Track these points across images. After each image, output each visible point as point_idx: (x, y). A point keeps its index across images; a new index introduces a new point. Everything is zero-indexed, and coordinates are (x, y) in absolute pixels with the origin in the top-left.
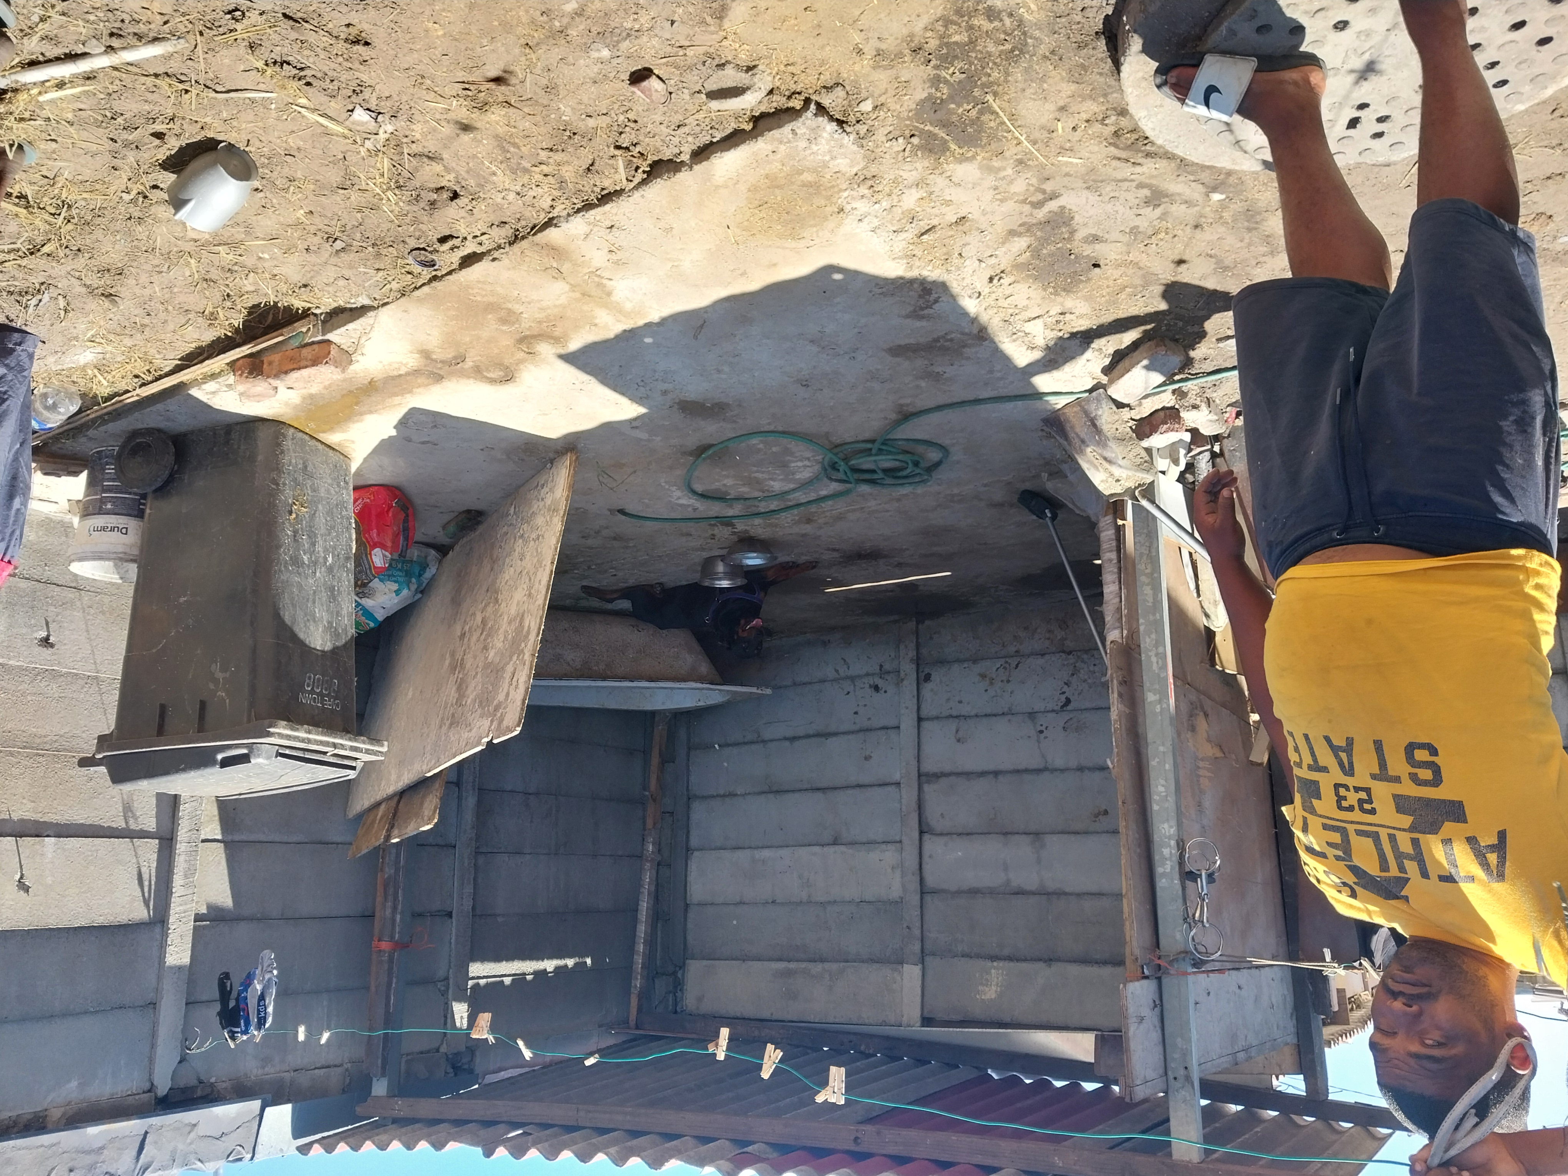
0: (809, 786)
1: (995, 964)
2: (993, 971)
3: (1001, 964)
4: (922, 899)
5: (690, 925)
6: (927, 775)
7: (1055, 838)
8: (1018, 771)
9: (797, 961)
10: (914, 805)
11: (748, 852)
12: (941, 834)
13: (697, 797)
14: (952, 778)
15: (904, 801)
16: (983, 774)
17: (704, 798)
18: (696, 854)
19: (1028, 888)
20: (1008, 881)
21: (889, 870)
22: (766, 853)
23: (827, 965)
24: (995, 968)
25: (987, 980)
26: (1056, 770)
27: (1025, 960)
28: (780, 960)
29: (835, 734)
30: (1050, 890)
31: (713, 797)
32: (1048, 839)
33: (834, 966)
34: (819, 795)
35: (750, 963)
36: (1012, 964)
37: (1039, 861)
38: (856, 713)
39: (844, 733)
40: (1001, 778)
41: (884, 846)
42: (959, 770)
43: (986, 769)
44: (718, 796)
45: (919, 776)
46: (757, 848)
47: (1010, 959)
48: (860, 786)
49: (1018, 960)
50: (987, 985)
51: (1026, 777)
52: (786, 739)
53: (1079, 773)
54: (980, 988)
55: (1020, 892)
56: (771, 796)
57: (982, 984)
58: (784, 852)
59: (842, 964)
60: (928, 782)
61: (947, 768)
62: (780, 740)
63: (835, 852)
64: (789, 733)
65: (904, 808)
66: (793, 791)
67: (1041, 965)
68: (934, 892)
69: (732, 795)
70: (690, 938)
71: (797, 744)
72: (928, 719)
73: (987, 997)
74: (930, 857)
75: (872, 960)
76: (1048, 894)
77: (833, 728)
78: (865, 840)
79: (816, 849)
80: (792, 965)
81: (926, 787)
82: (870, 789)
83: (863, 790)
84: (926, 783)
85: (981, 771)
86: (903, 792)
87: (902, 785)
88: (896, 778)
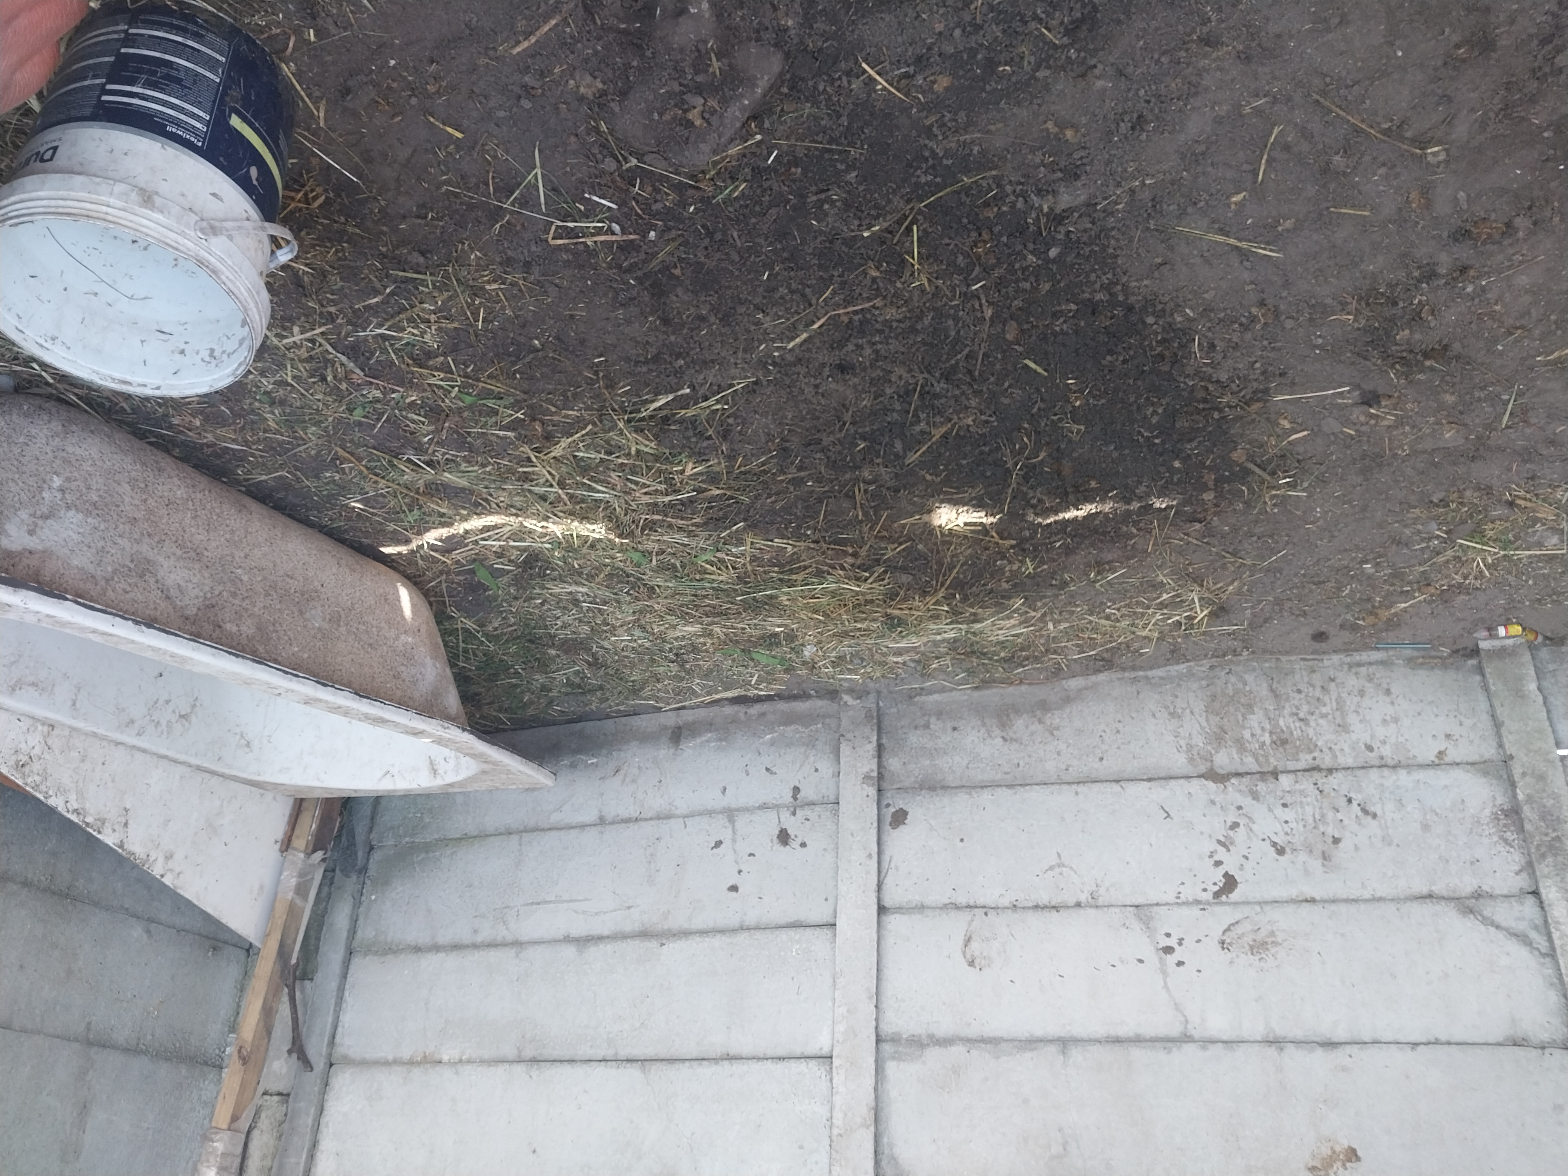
0: (609, 1053)
6: (895, 1039)
8: (1117, 1041)
10: (863, 1110)
13: (348, 1061)
14: (957, 1050)
15: (837, 1099)
16: (1032, 1043)
17: (365, 1064)
26: (1213, 1042)
29: (685, 934)
31: (386, 1063)
34: (633, 1072)
38: (734, 888)
39: (703, 933)
40: (1076, 1054)
42: (973, 1032)
43: (1039, 1033)
44: (397, 1062)
45: (879, 1040)
48: (730, 1058)
51: (1137, 1053)
52: (568, 940)
53: (1271, 1051)
56: (519, 1069)
60: (897, 1057)
61: (945, 1027)
62: (555, 941)
64: (579, 929)
65: (838, 1117)
66: (571, 1061)
69: (431, 1062)
71: (594, 952)
72: (899, 910)
77: (678, 921)
81: (892, 1068)
82: (755, 1066)
83: (739, 1068)
84: (893, 1058)
85: (1027, 1035)
86: (838, 1079)
87: (836, 1062)
88: (822, 1043)
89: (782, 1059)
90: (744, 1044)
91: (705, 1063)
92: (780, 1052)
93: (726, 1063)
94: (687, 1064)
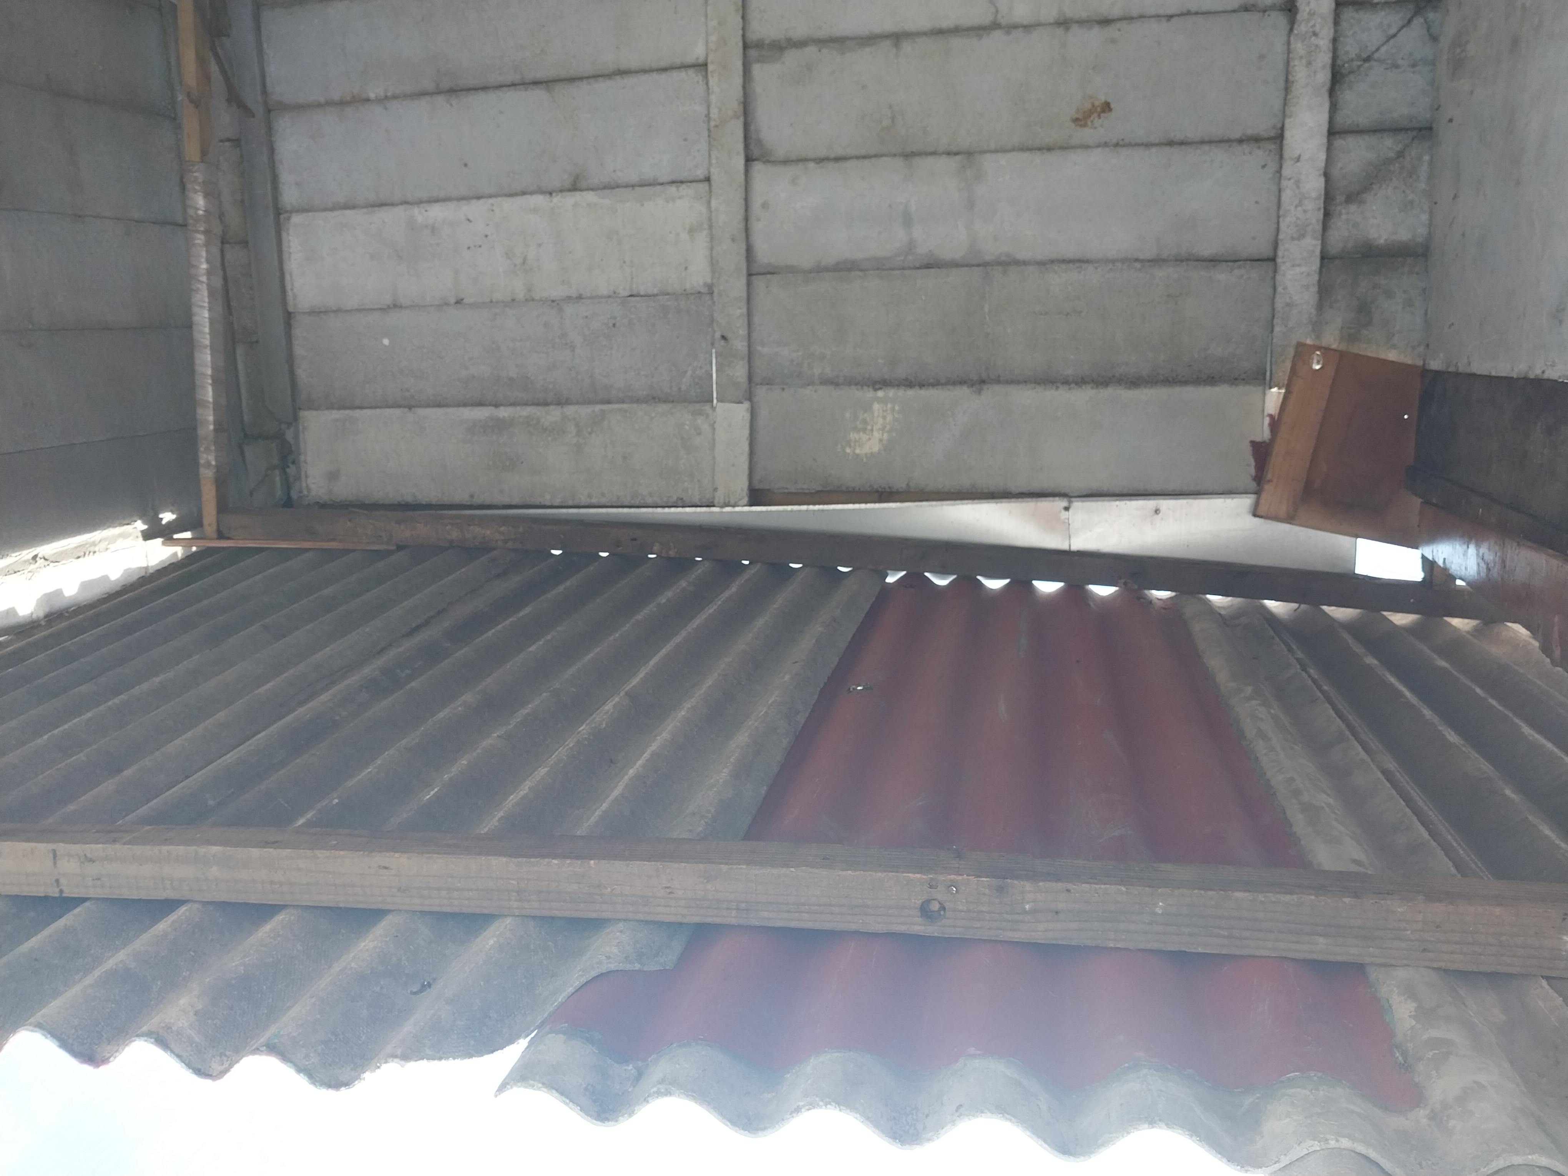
0: (516, 78)
1: (880, 394)
2: (876, 406)
3: (891, 393)
4: (749, 284)
5: (299, 350)
6: (759, 45)
7: (1003, 159)
8: (939, 32)
9: (513, 404)
10: (734, 105)
11: (400, 212)
12: (786, 162)
13: (285, 107)
14: (811, 51)
15: (713, 98)
16: (870, 40)
17: (301, 108)
18: (296, 219)
19: (947, 255)
20: (911, 245)
21: (684, 236)
22: (437, 213)
23: (570, 410)
24: (879, 400)
25: (865, 421)
26: (1015, 27)
27: (936, 384)
28: (480, 404)
30: (988, 258)
31: (319, 106)
32: (989, 162)
33: (585, 411)
34: (539, 94)
35: (421, 412)
36: (910, 393)
37: (971, 204)
40: (906, 46)
41: (673, 189)
42: (823, 33)
43: (877, 30)
44: (330, 103)
45: (746, 46)
46: (419, 202)
47: (908, 384)
48: (622, 73)
49: (921, 386)
50: (864, 430)
51: (955, 42)
53: (1060, 31)
54: (853, 436)
55: (932, 264)
56: (440, 99)
57: (856, 430)
58: (476, 209)
59: (598, 408)
60: (761, 60)
61: (800, 31)
63: (576, 205)
65: (714, 111)
66: (485, 88)
67: (963, 392)
68: (771, 271)
69: (360, 101)
70: (302, 374)
73: (866, 450)
74: (765, 206)
75: (655, 398)
76: (986, 264)
78: (634, 178)
79: (538, 200)
80: (504, 413)
81: (757, 70)
82: (643, 78)
83: (630, 81)
84: (758, 61)
85: (868, 33)
86: (713, 81)
87: (711, 67)
88: (698, 52)
89: (665, 70)
90: (632, 60)
91: (601, 79)
92: (663, 64)
93: (618, 77)
94: (585, 81)
